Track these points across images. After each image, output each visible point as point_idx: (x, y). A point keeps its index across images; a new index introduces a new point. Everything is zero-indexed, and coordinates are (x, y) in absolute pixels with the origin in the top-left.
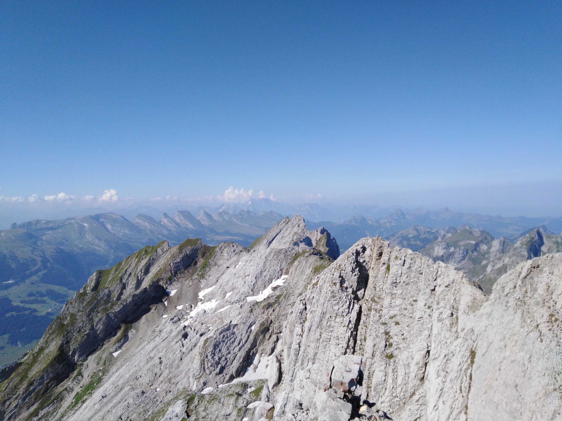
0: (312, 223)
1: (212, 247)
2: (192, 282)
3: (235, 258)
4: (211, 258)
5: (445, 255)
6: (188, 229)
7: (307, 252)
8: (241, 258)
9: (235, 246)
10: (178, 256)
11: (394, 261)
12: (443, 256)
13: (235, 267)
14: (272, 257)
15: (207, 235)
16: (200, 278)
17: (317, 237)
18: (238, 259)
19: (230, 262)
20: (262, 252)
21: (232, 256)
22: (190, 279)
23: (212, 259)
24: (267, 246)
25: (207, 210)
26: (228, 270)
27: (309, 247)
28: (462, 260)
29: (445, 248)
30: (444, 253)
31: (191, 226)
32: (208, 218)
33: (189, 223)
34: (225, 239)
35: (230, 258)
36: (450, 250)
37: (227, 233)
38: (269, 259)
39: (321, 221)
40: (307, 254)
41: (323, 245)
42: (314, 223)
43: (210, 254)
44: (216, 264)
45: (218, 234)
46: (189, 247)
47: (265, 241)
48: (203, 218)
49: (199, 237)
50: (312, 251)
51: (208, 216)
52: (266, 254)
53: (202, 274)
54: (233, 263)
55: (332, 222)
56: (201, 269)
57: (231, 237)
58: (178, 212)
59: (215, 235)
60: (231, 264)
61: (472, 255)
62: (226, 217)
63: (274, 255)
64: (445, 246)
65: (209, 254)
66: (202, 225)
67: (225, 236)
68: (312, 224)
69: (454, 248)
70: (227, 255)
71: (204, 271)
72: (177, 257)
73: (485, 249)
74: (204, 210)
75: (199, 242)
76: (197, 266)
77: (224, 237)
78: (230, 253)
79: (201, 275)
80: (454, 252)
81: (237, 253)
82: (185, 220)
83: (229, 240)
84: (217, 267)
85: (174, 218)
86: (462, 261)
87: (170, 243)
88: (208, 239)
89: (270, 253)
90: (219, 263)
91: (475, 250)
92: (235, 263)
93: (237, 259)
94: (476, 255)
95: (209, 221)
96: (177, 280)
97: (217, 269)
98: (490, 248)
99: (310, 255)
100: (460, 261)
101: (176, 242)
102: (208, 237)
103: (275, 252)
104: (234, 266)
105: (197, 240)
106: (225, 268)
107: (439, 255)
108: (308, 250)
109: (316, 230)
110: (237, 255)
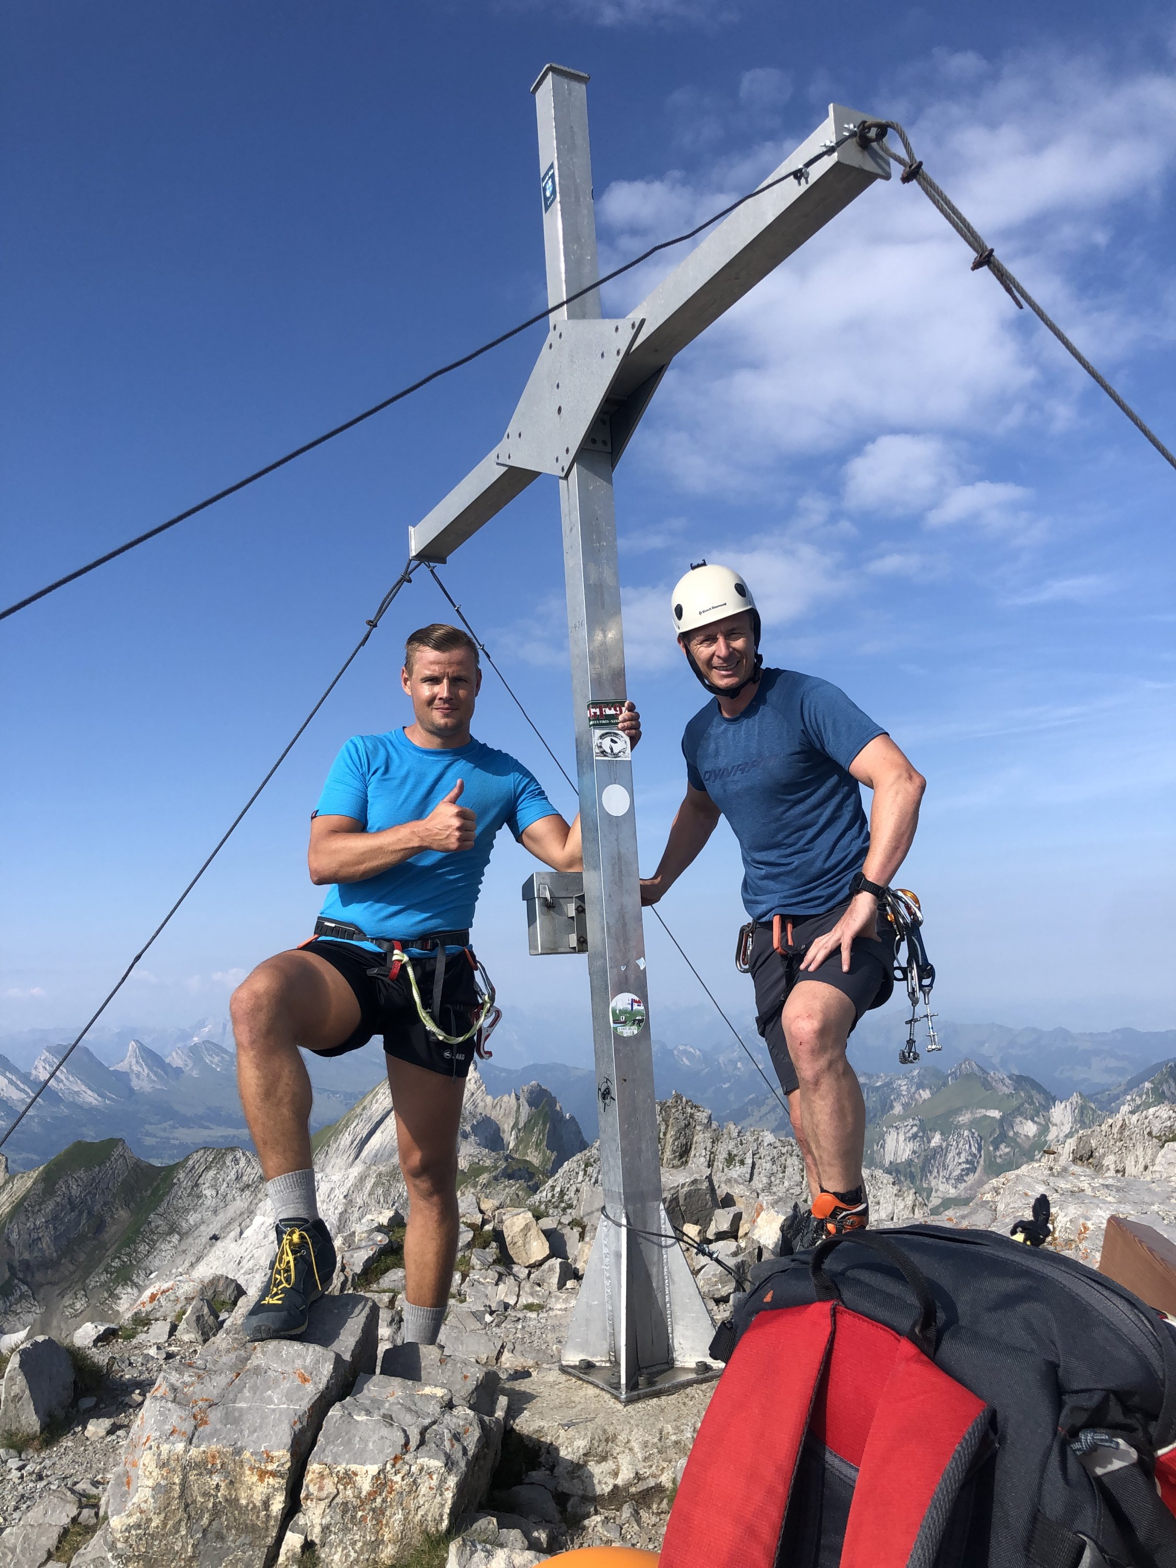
0: (503, 1070)
1: (161, 1169)
2: (84, 1300)
3: (240, 1203)
4: (154, 1209)
5: (918, 1157)
6: (81, 1107)
7: (485, 1169)
8: (261, 1200)
9: (243, 1162)
10: (40, 1204)
11: (723, 1171)
12: (909, 1162)
13: (241, 1233)
14: (367, 1192)
15: (147, 1127)
16: (116, 1282)
17: (517, 1118)
18: (253, 1207)
19: (222, 1218)
20: (333, 1177)
21: (230, 1197)
22: (79, 1285)
23: (161, 1210)
24: (351, 1158)
25: (147, 1042)
26: (215, 1249)
27: (493, 1154)
28: (968, 1171)
29: (915, 1136)
30: (914, 1152)
31: (90, 1097)
32: (150, 1069)
33: (84, 1088)
34: (209, 1140)
35: (222, 1205)
36: (929, 1142)
37: (215, 1117)
38: (360, 1202)
39: (532, 1063)
40: (484, 1178)
41: (538, 1145)
42: (509, 1072)
43: (154, 1192)
44: (173, 1229)
45: (186, 1122)
46: (81, 1173)
47: (346, 1139)
48: (136, 1068)
49: (117, 1135)
50: (502, 1165)
51: (151, 1058)
52: (349, 1184)
53: (124, 1265)
54: (232, 1221)
55: (566, 1067)
56: (119, 1250)
57: (231, 1132)
58: (49, 1050)
59: (173, 1127)
60: (226, 1227)
61: (995, 1157)
62: (213, 1061)
63: (376, 1185)
64: (915, 1129)
65: (149, 1192)
66: (131, 1090)
67: (207, 1128)
68: (503, 1074)
69: (942, 1134)
70: (214, 1193)
71: (129, 1255)
72: (37, 1208)
73: (1031, 1134)
74: (137, 1041)
75: (116, 1153)
76: (106, 1236)
77: (206, 1132)
78: (225, 1185)
79: (118, 1270)
80: (940, 1147)
81: (248, 1186)
82: (71, 1079)
83: (220, 1140)
84: (177, 1236)
85: (34, 1072)
86: (967, 1174)
87: (14, 1161)
88: (149, 1141)
89: (362, 1179)
90: (184, 1224)
91: (1002, 1138)
92: (240, 1220)
93: (246, 1206)
94: (1008, 1153)
95: (153, 1077)
96: (30, 1293)
97: (175, 1247)
98: (1044, 1129)
99: (496, 1178)
100: (962, 1175)
101: (35, 1157)
102: (148, 1134)
103: (380, 1174)
104: (238, 1230)
105: (112, 1143)
106: (205, 1240)
107: (899, 1161)
108: (488, 1163)
109: (513, 1094)
110: (247, 1193)
